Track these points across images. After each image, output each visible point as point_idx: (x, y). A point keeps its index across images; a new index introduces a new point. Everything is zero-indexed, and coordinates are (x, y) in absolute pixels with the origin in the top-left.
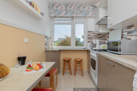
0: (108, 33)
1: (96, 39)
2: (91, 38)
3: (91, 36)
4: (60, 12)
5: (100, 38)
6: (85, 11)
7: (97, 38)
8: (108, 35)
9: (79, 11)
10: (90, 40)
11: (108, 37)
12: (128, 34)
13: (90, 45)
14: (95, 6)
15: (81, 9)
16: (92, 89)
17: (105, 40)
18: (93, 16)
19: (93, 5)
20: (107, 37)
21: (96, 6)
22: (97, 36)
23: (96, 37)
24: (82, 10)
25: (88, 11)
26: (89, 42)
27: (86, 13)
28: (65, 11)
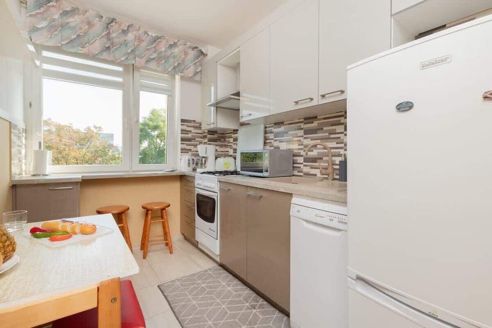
0: (236, 131)
1: (205, 143)
2: (189, 140)
3: (190, 135)
4: (78, 36)
5: (214, 140)
6: (174, 57)
7: (206, 140)
8: (236, 135)
9: (155, 52)
10: (187, 145)
11: (236, 140)
12: (275, 137)
13: (189, 160)
14: (202, 53)
15: (163, 49)
16: (206, 271)
17: (226, 146)
18: (198, 78)
19: (197, 48)
20: (231, 140)
21: (204, 51)
22: (208, 136)
23: (205, 137)
24: (165, 51)
25: (183, 61)
26: (184, 151)
27: (176, 64)
28: (105, 40)
